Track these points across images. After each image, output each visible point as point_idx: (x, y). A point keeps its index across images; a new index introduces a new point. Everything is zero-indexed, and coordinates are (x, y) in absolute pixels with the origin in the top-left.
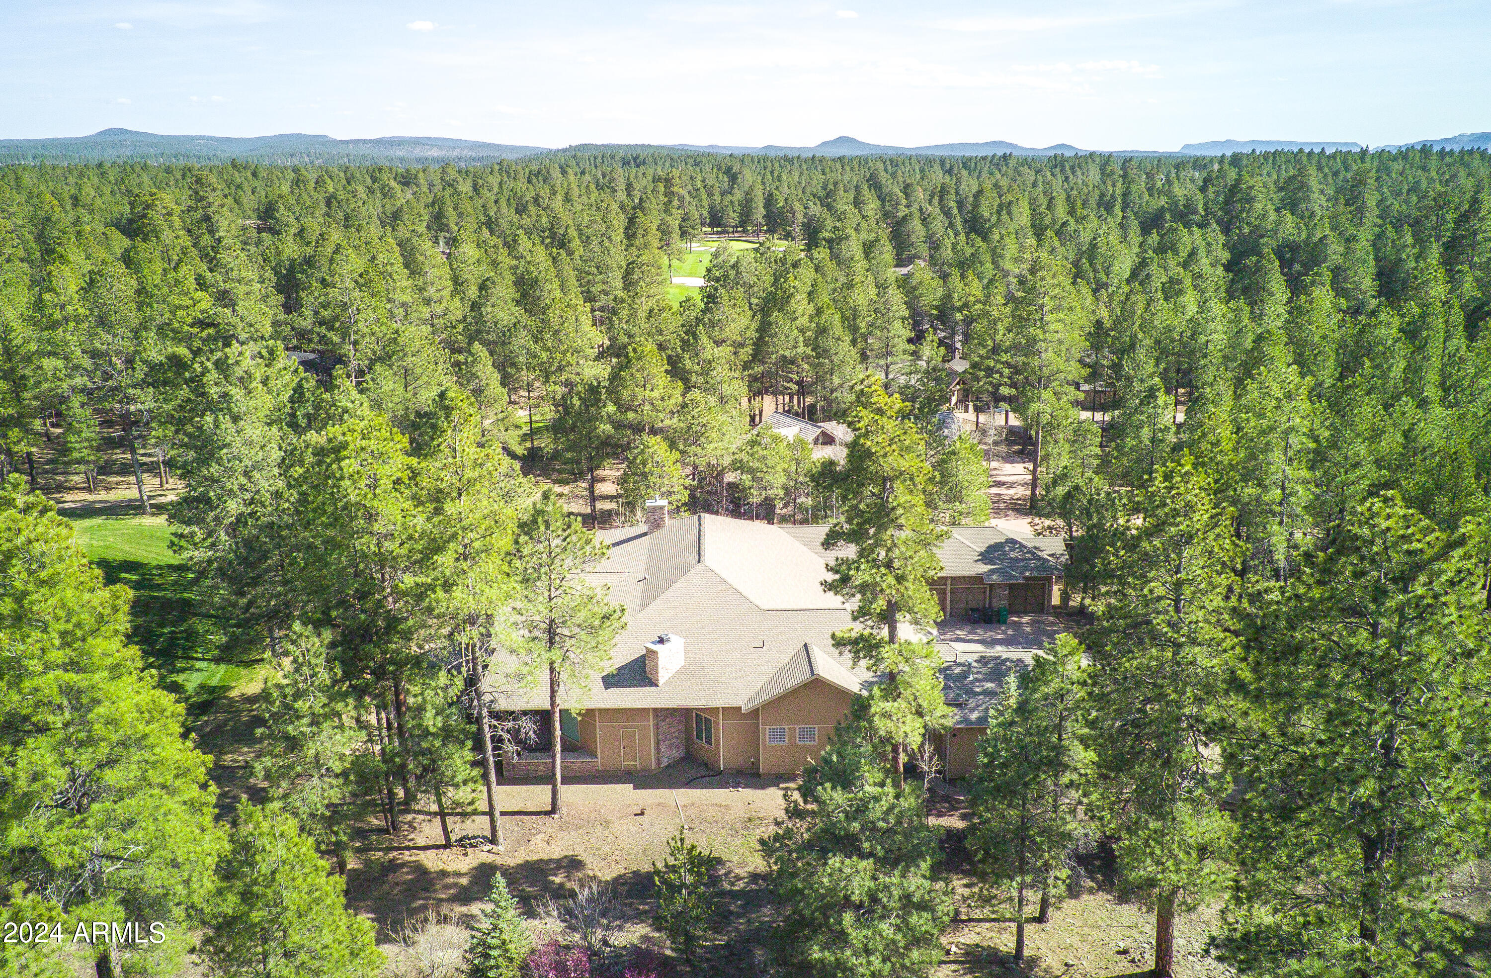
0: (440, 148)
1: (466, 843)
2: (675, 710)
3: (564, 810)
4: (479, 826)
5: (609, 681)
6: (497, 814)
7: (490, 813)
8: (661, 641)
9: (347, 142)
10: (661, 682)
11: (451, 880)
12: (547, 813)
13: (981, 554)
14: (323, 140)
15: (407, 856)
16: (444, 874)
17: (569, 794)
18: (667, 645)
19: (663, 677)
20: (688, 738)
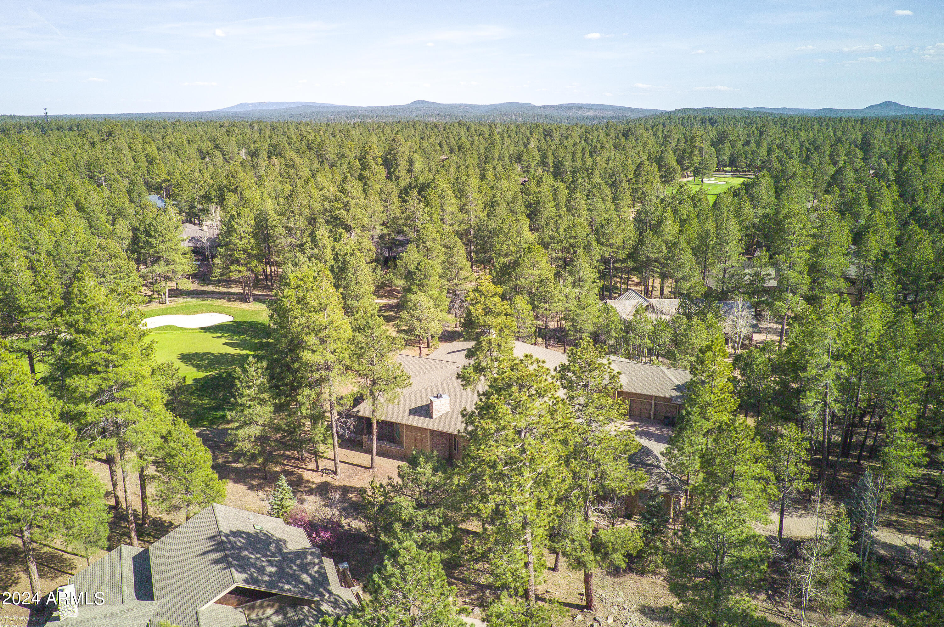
0: (595, 110)
1: (324, 471)
2: (443, 433)
3: (377, 468)
4: (330, 465)
5: (414, 412)
6: (337, 461)
7: (335, 460)
8: (438, 397)
9: (540, 107)
10: (435, 417)
11: (309, 485)
12: (368, 468)
13: (678, 386)
14: (528, 106)
15: (300, 471)
16: (308, 481)
17: (378, 460)
18: (440, 399)
19: (436, 415)
20: (450, 448)
